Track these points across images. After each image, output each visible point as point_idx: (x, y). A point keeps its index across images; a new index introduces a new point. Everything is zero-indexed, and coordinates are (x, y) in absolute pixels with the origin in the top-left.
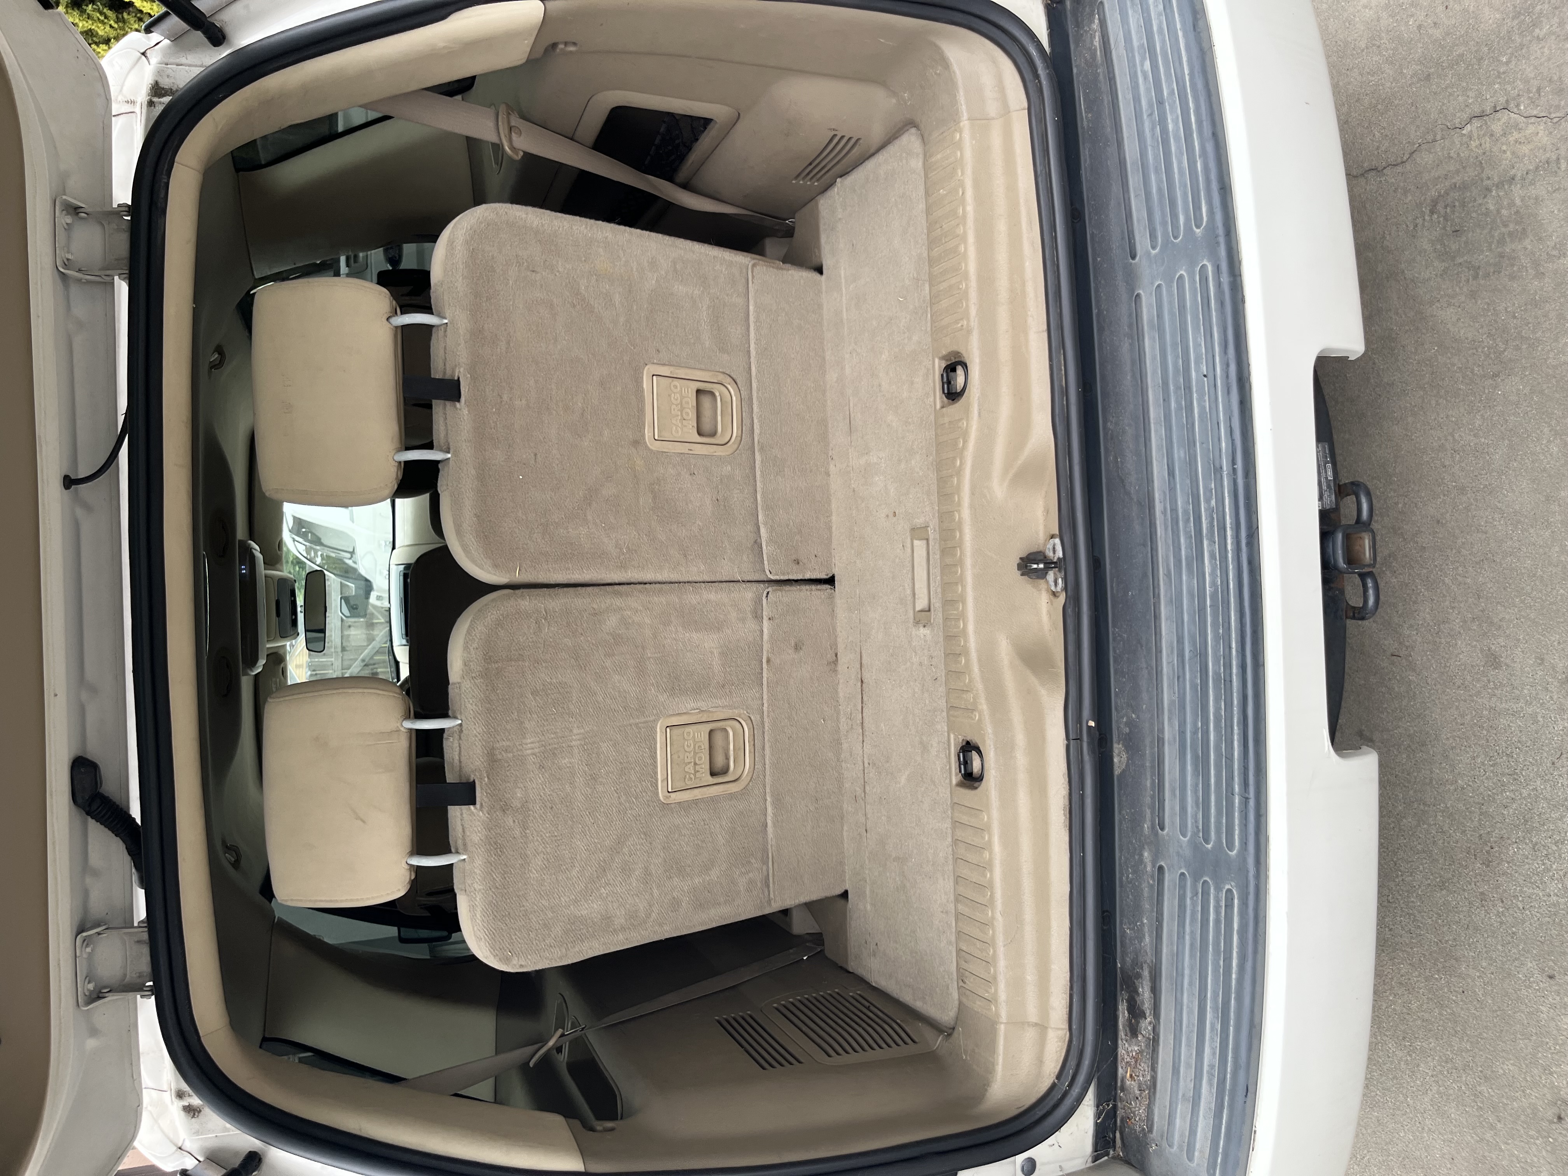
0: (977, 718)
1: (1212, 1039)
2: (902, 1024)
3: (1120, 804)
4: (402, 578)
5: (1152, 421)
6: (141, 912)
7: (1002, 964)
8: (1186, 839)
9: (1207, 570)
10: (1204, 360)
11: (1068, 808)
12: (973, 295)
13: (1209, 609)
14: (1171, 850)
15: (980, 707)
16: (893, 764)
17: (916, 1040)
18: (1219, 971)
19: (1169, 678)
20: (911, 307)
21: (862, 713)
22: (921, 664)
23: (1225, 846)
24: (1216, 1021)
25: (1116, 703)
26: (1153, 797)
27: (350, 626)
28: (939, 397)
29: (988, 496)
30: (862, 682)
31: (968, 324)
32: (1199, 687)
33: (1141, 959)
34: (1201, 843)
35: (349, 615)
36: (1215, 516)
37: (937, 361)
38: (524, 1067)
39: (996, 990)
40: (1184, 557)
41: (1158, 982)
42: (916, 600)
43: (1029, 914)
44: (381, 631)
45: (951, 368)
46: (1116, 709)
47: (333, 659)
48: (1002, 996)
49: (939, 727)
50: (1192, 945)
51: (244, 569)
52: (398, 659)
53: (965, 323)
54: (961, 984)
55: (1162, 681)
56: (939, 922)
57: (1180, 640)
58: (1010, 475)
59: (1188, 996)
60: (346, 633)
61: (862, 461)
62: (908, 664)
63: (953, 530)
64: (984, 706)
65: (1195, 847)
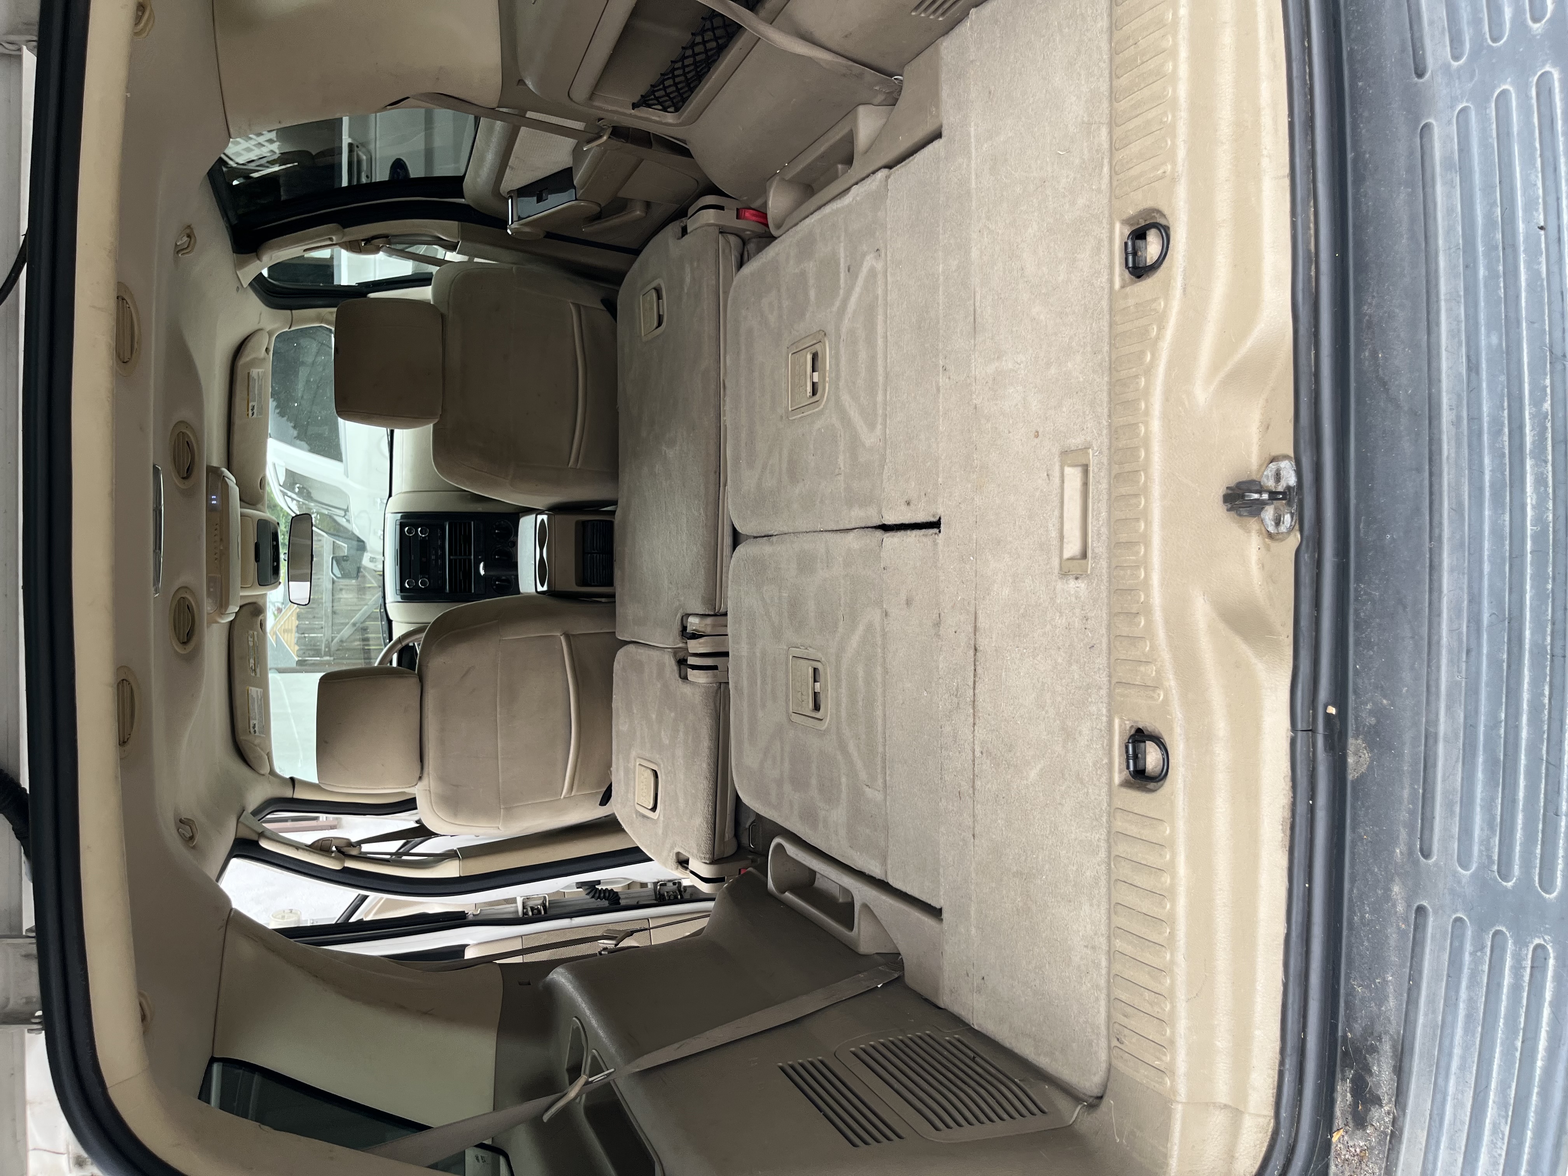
0: (1162, 697)
1: (1493, 1143)
2: (1021, 1084)
3: (1354, 819)
4: (398, 527)
5: (1442, 297)
6: (29, 920)
7: (1182, 1025)
8: (1468, 873)
9: (1530, 499)
10: (1541, 207)
11: (1289, 822)
12: (1182, 130)
13: (1529, 556)
14: (1441, 885)
15: (1166, 684)
16: (1018, 754)
17: (1046, 1110)
18: (1514, 1056)
19: (1450, 651)
20: (1077, 161)
21: (974, 689)
22: (1068, 628)
23: (1537, 885)
24: (1503, 1121)
25: (1355, 683)
26: (1412, 813)
27: (341, 590)
28: (1119, 272)
29: (1186, 403)
30: (976, 650)
31: (1173, 169)
32: (1505, 665)
33: (1378, 1028)
34: (1495, 880)
35: (340, 576)
36: (1549, 425)
37: (1118, 226)
38: (535, 1122)
39: (1173, 1059)
40: (1487, 484)
41: (1406, 1061)
42: (1065, 545)
43: (1222, 962)
44: (373, 595)
45: (1139, 235)
46: (1355, 692)
47: (323, 623)
48: (1181, 1066)
49: (1093, 709)
50: (1469, 1017)
51: (214, 499)
52: (391, 618)
53: (1169, 167)
54: (1115, 1043)
55: (1439, 654)
56: (1081, 958)
57: (1475, 600)
58: (1221, 375)
59: (1457, 1083)
60: (337, 596)
61: (991, 369)
62: (1049, 627)
63: (1136, 449)
64: (1171, 681)
65: (1482, 882)
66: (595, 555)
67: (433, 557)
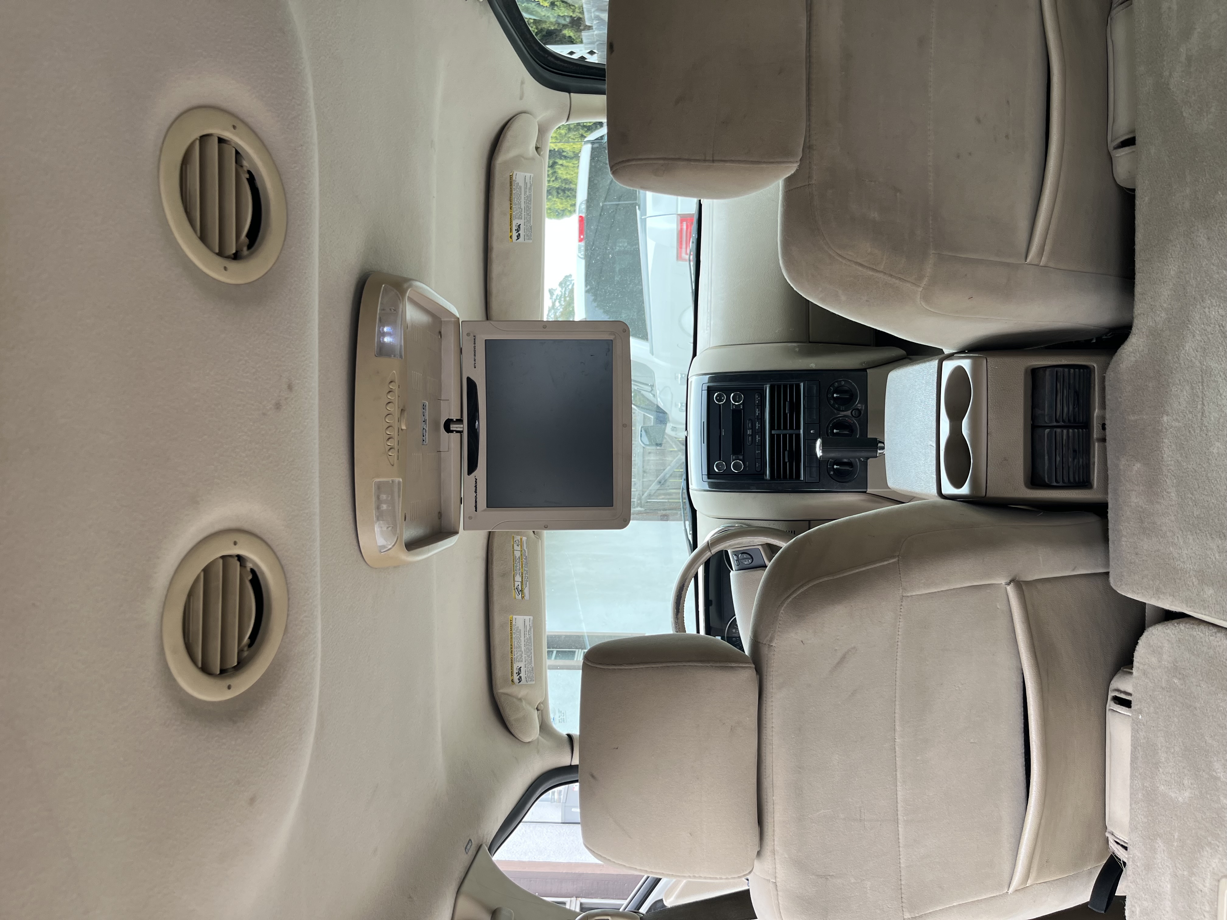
27: (649, 453)
51: (389, 334)
52: (696, 509)
66: (1059, 430)
67: (749, 432)
